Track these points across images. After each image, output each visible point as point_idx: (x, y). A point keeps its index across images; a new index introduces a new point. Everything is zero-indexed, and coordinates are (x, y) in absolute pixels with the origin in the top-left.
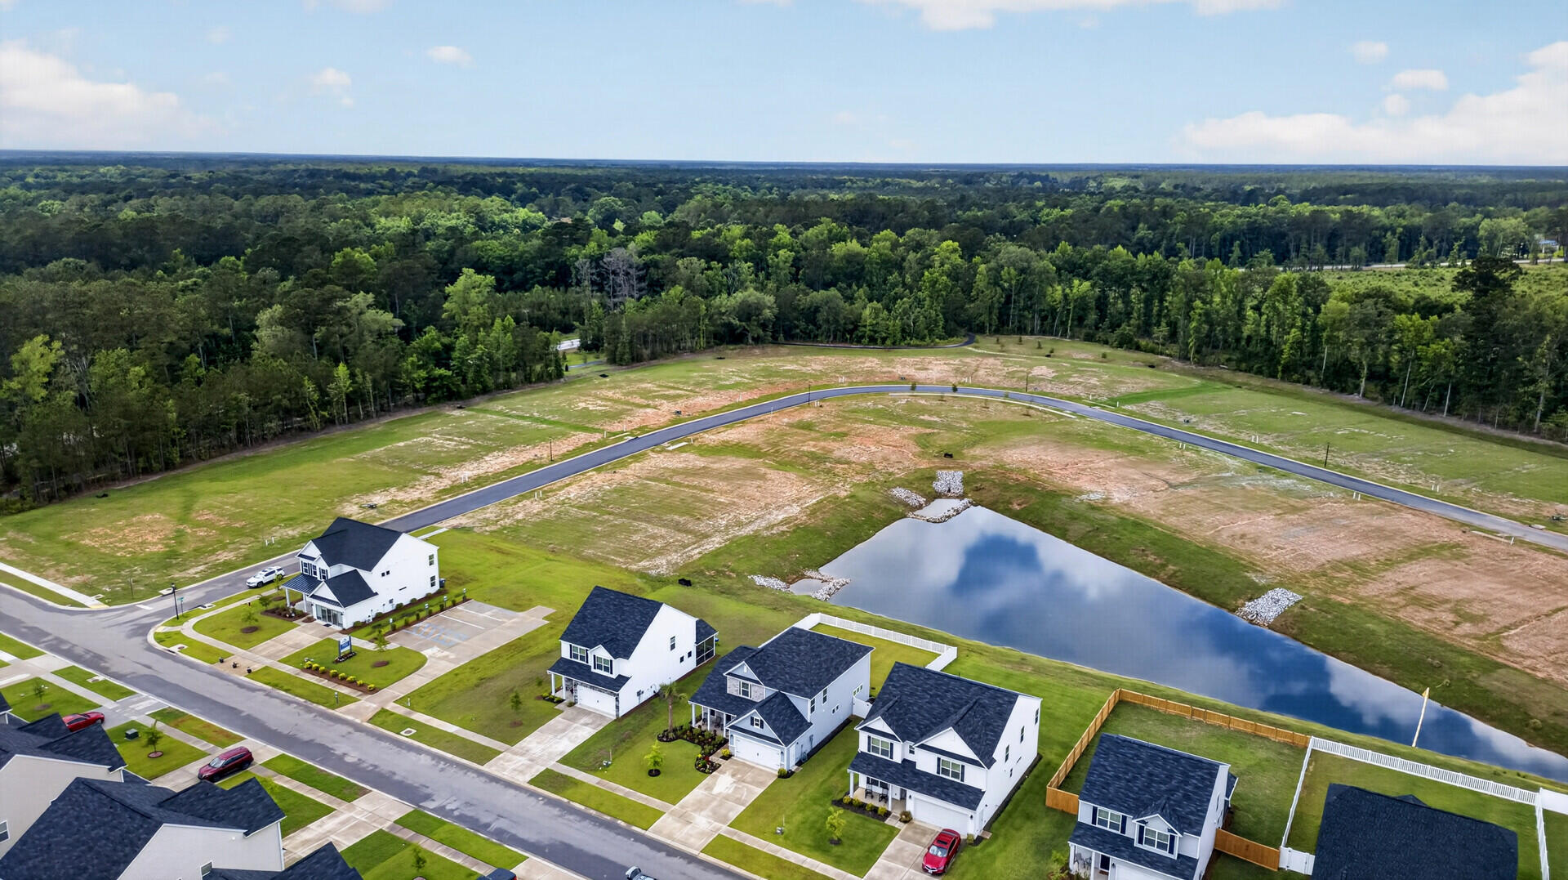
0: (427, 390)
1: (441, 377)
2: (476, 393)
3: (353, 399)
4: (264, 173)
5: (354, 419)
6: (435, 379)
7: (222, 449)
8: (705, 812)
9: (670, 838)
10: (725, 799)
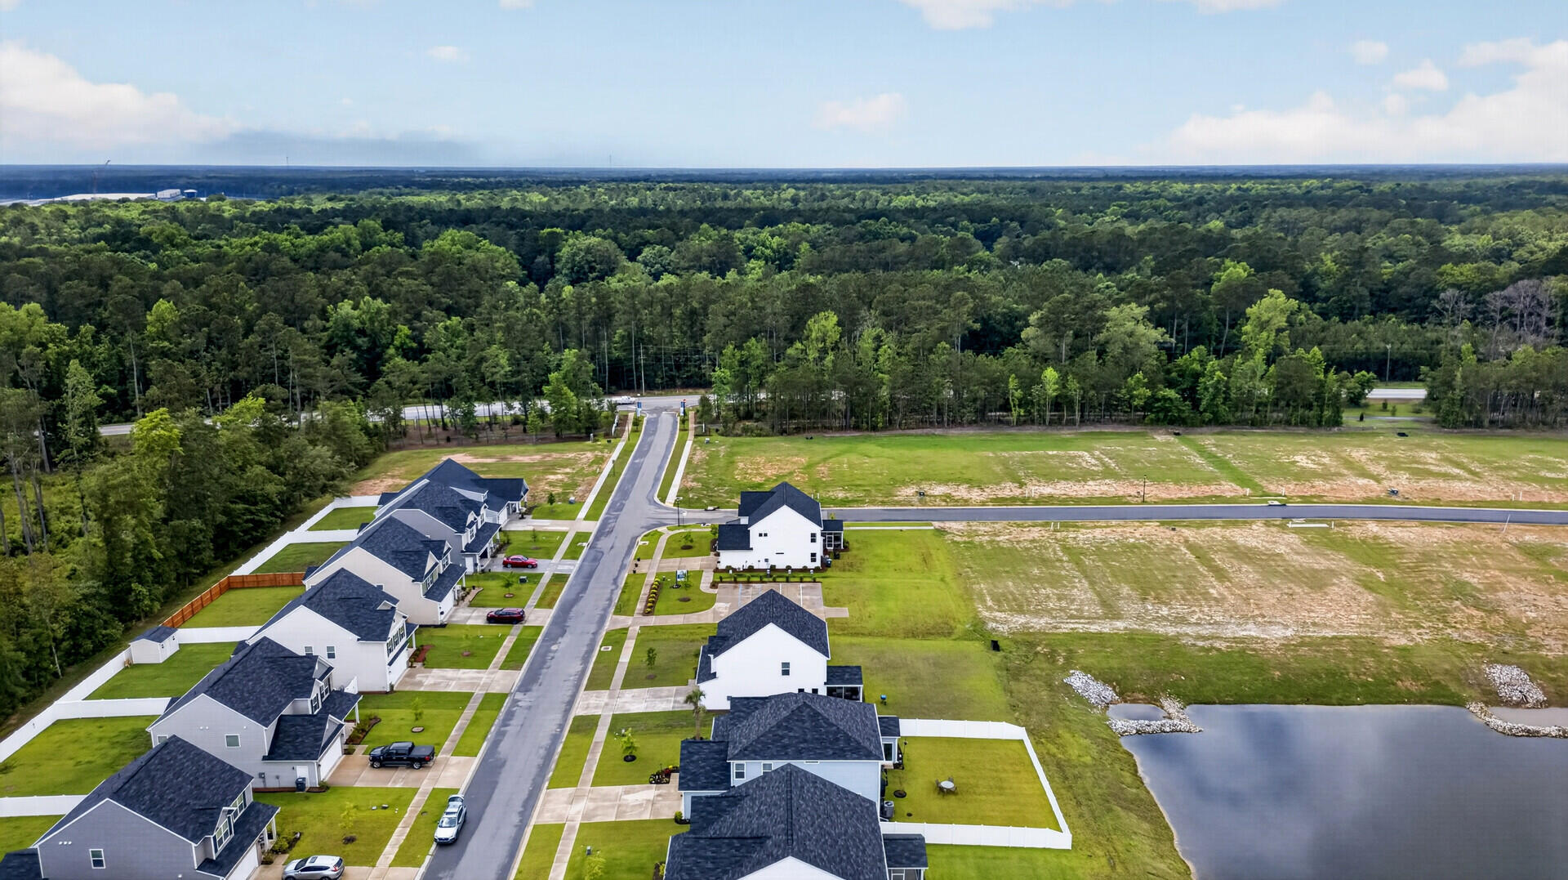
0: (1147, 407)
1: (1165, 399)
2: (1208, 423)
3: (1057, 404)
4: (996, 192)
5: (1056, 423)
6: (1158, 400)
7: (922, 424)
8: (591, 805)
9: (544, 804)
10: (620, 806)
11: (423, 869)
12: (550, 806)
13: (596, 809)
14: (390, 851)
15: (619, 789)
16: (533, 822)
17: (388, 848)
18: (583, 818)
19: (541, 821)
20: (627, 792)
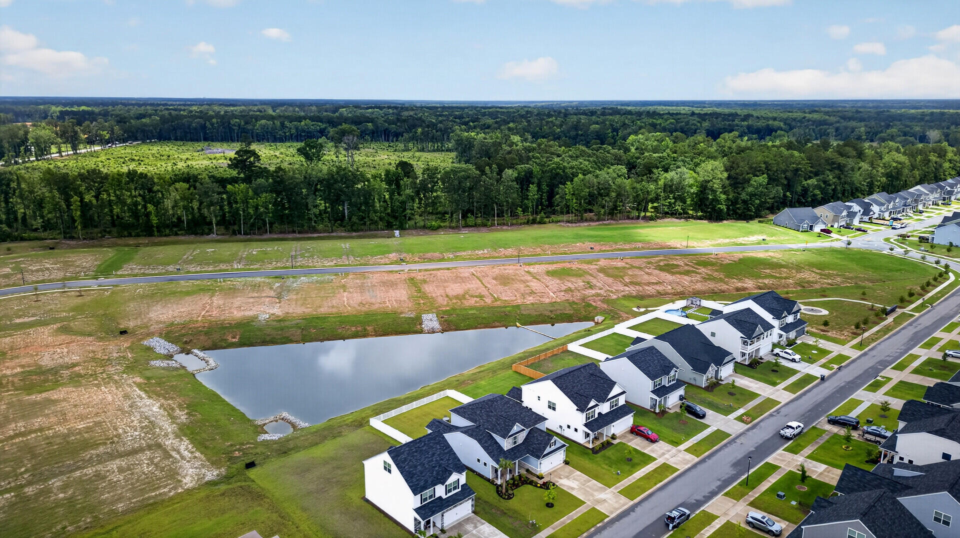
8: (596, 493)
9: (617, 509)
10: (584, 485)
11: (702, 509)
12: (617, 505)
13: (597, 490)
14: (717, 525)
15: (574, 493)
16: (632, 503)
17: (718, 526)
18: (606, 490)
19: (627, 500)
20: (573, 489)
